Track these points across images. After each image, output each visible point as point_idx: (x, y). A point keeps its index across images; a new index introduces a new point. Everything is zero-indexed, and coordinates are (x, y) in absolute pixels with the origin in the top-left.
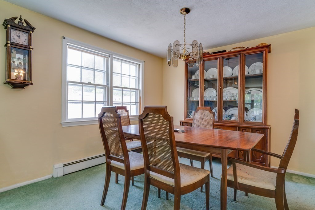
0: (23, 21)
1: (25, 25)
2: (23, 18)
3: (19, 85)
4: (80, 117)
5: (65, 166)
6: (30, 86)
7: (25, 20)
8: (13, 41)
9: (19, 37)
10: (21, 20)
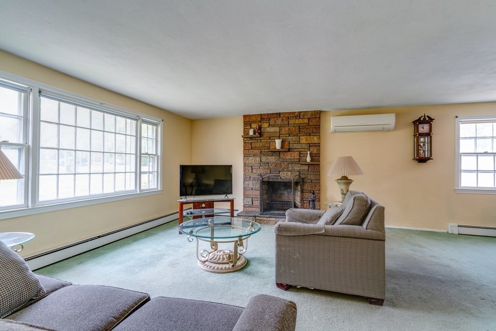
0: (426, 117)
1: (427, 119)
2: (426, 115)
3: (422, 160)
4: (475, 186)
5: (459, 226)
6: (430, 160)
7: (428, 117)
8: (420, 132)
9: (423, 128)
10: (425, 116)
